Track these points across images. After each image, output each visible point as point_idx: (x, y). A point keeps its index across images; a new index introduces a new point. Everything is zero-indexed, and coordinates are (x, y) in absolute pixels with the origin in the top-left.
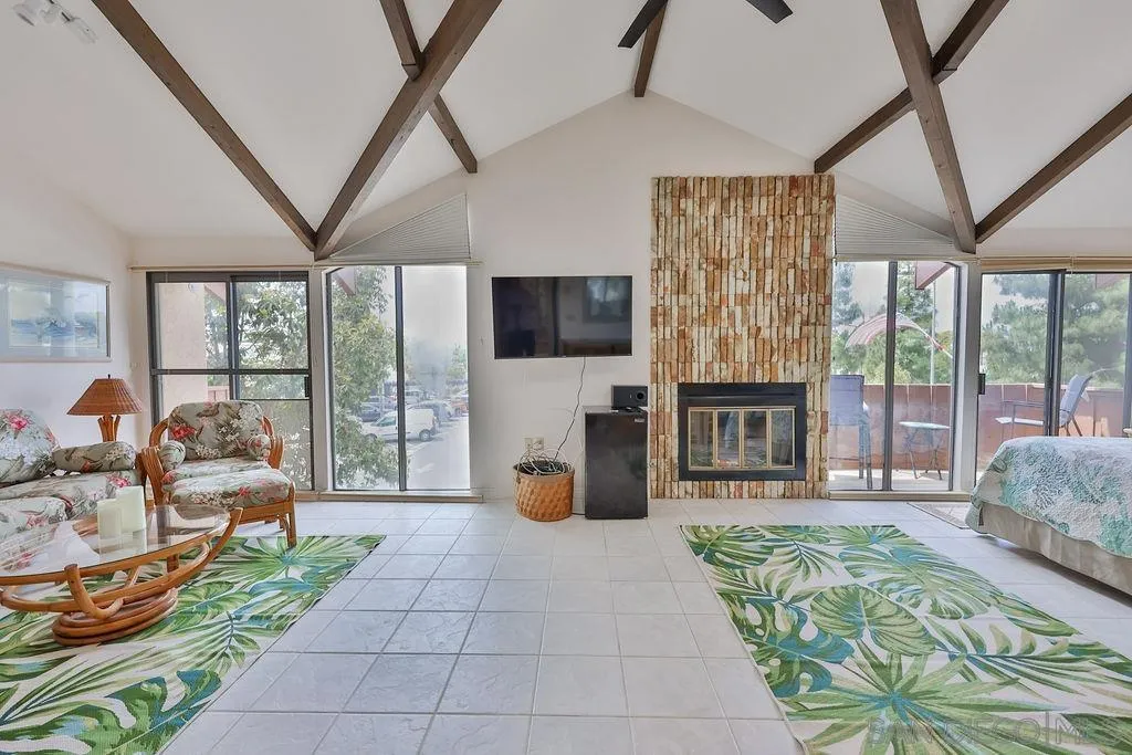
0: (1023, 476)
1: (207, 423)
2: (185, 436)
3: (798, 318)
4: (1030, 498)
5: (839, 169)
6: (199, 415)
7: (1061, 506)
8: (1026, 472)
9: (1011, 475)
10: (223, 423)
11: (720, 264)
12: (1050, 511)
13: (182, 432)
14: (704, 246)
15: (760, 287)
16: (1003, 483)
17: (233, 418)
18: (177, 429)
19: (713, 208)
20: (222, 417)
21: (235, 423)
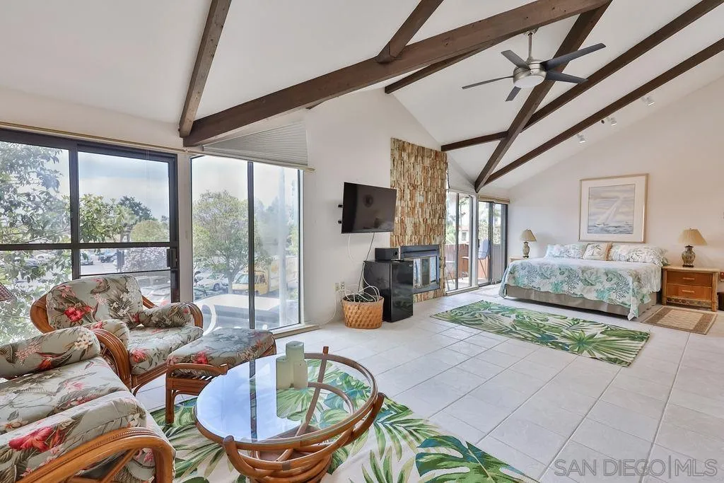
0: (521, 274)
1: (101, 300)
2: (82, 316)
3: (438, 215)
4: (526, 282)
5: (450, 153)
6: (93, 292)
7: (537, 282)
8: (522, 273)
9: (517, 274)
10: (113, 297)
11: (415, 187)
12: (533, 284)
13: (78, 312)
14: (410, 177)
15: (427, 200)
16: (514, 278)
17: (123, 291)
18: (72, 310)
19: (413, 160)
20: (113, 292)
21: (125, 297)
